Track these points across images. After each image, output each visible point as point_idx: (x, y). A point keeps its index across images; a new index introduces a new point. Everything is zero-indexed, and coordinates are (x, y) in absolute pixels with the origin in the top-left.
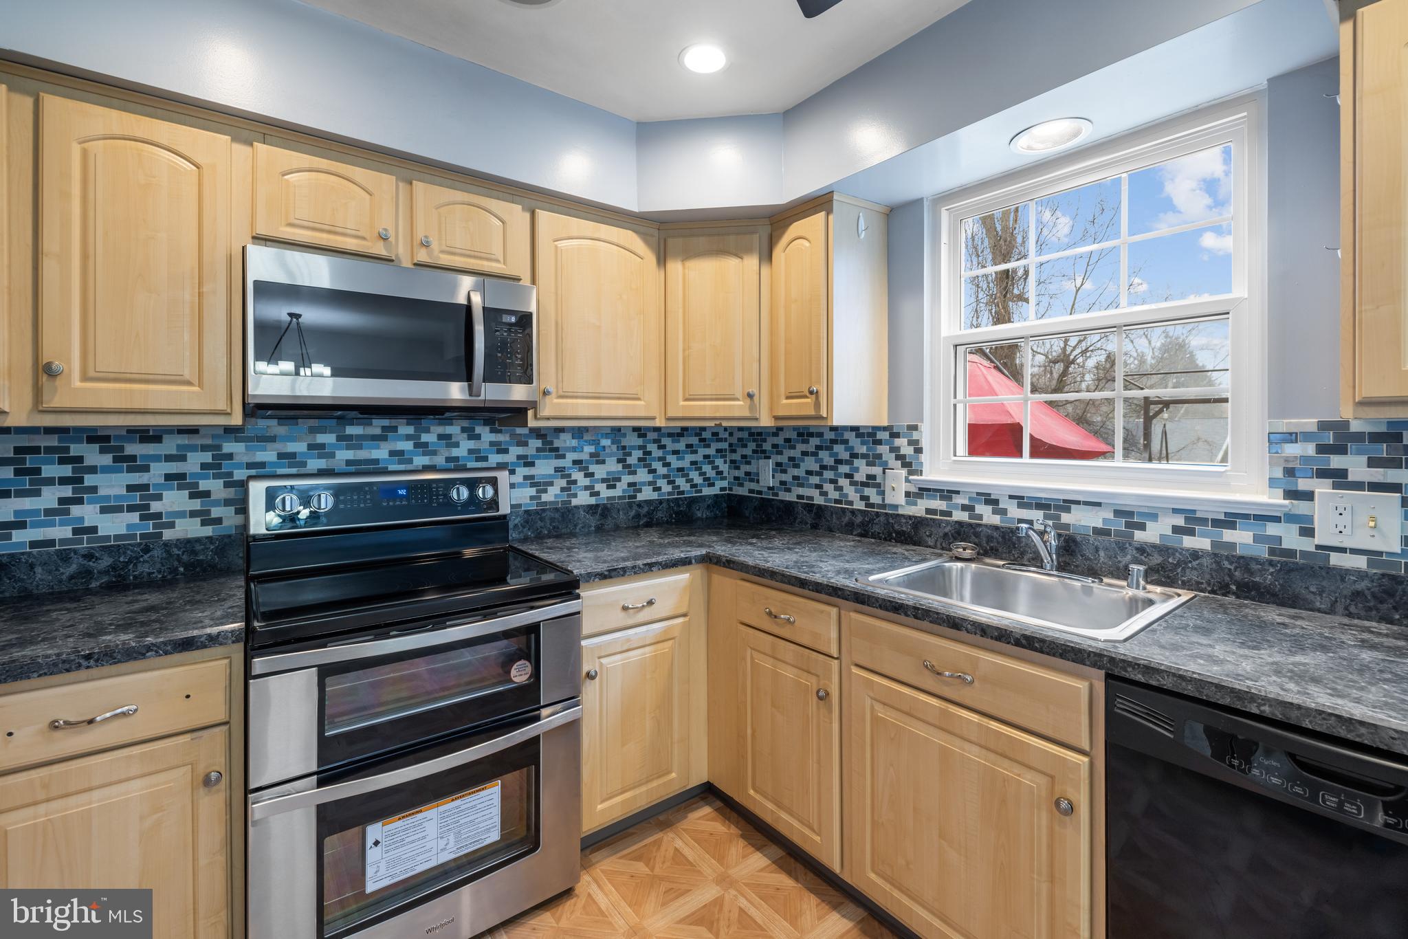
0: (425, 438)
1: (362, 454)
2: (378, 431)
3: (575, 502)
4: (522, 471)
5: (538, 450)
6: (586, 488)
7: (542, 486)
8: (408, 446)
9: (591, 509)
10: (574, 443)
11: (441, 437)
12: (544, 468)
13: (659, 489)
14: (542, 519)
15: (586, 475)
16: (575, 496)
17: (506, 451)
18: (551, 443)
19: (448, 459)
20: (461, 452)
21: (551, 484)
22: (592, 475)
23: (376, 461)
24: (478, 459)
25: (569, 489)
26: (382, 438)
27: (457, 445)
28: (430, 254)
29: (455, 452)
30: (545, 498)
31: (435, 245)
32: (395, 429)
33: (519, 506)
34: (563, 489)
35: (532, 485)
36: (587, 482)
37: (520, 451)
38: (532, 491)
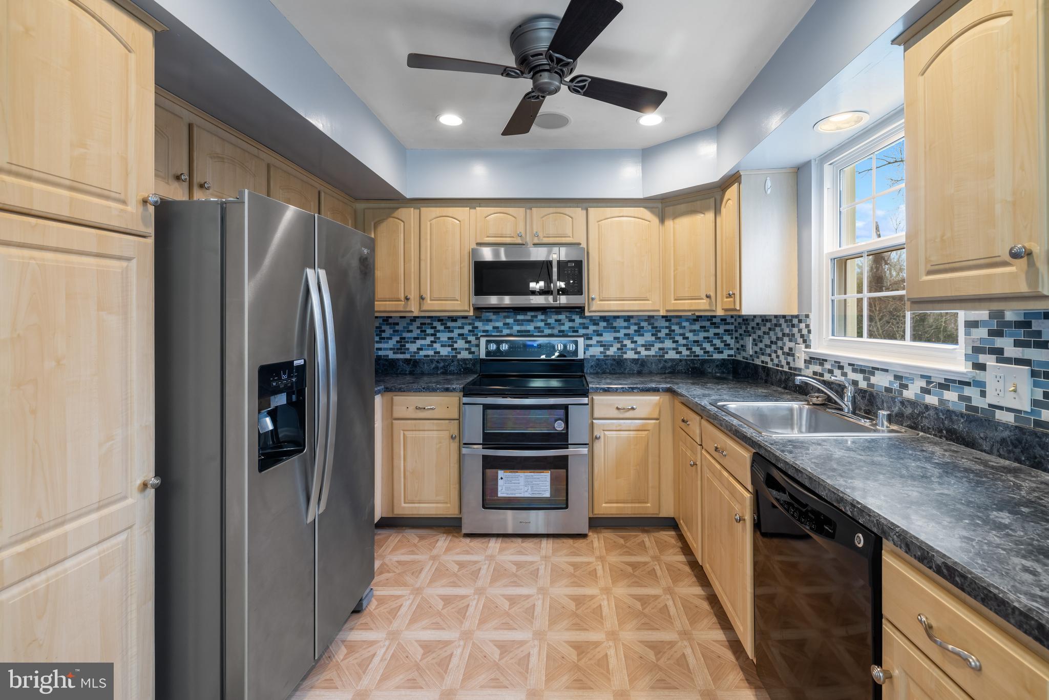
0: (549, 321)
1: (523, 328)
2: (529, 318)
3: (625, 356)
4: (596, 339)
5: (604, 327)
6: (632, 349)
7: (606, 346)
8: (542, 324)
9: (635, 361)
10: (626, 324)
11: (556, 321)
12: (608, 337)
13: (680, 353)
14: (606, 364)
15: (632, 342)
16: (626, 353)
17: (588, 328)
18: (612, 324)
19: (560, 331)
20: (565, 328)
21: (612, 346)
22: (636, 342)
23: (529, 331)
24: (574, 331)
25: (622, 349)
26: (531, 321)
27: (563, 324)
28: (538, 239)
29: (563, 328)
30: (608, 353)
31: (541, 235)
32: (536, 317)
33: (595, 356)
34: (618, 349)
35: (601, 346)
36: (633, 346)
37: (594, 328)
38: (602, 349)
